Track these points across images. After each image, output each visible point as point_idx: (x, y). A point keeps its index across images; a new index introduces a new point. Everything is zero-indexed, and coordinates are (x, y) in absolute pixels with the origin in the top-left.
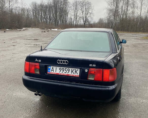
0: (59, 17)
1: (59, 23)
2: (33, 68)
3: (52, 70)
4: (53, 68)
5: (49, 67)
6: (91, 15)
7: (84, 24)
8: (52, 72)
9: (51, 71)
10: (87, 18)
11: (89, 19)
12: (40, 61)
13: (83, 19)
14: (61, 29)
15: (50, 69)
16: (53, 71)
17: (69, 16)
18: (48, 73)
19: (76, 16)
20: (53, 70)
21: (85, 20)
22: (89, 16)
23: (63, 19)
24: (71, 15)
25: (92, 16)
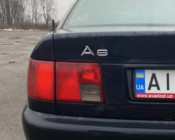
0: (12, 14)
1: (13, 21)
2: (72, 83)
3: (151, 85)
4: (154, 76)
5: (139, 76)
6: (54, 11)
7: (47, 23)
8: (154, 90)
9: (149, 89)
10: (50, 15)
11: (53, 17)
12: (103, 52)
13: (45, 17)
14: (17, 29)
15: (142, 81)
16: (159, 89)
17: (26, 13)
18: (139, 96)
19: (35, 13)
20: (157, 85)
21: (48, 18)
22: (52, 14)
23: (18, 16)
24: (29, 12)
25: (55, 13)
